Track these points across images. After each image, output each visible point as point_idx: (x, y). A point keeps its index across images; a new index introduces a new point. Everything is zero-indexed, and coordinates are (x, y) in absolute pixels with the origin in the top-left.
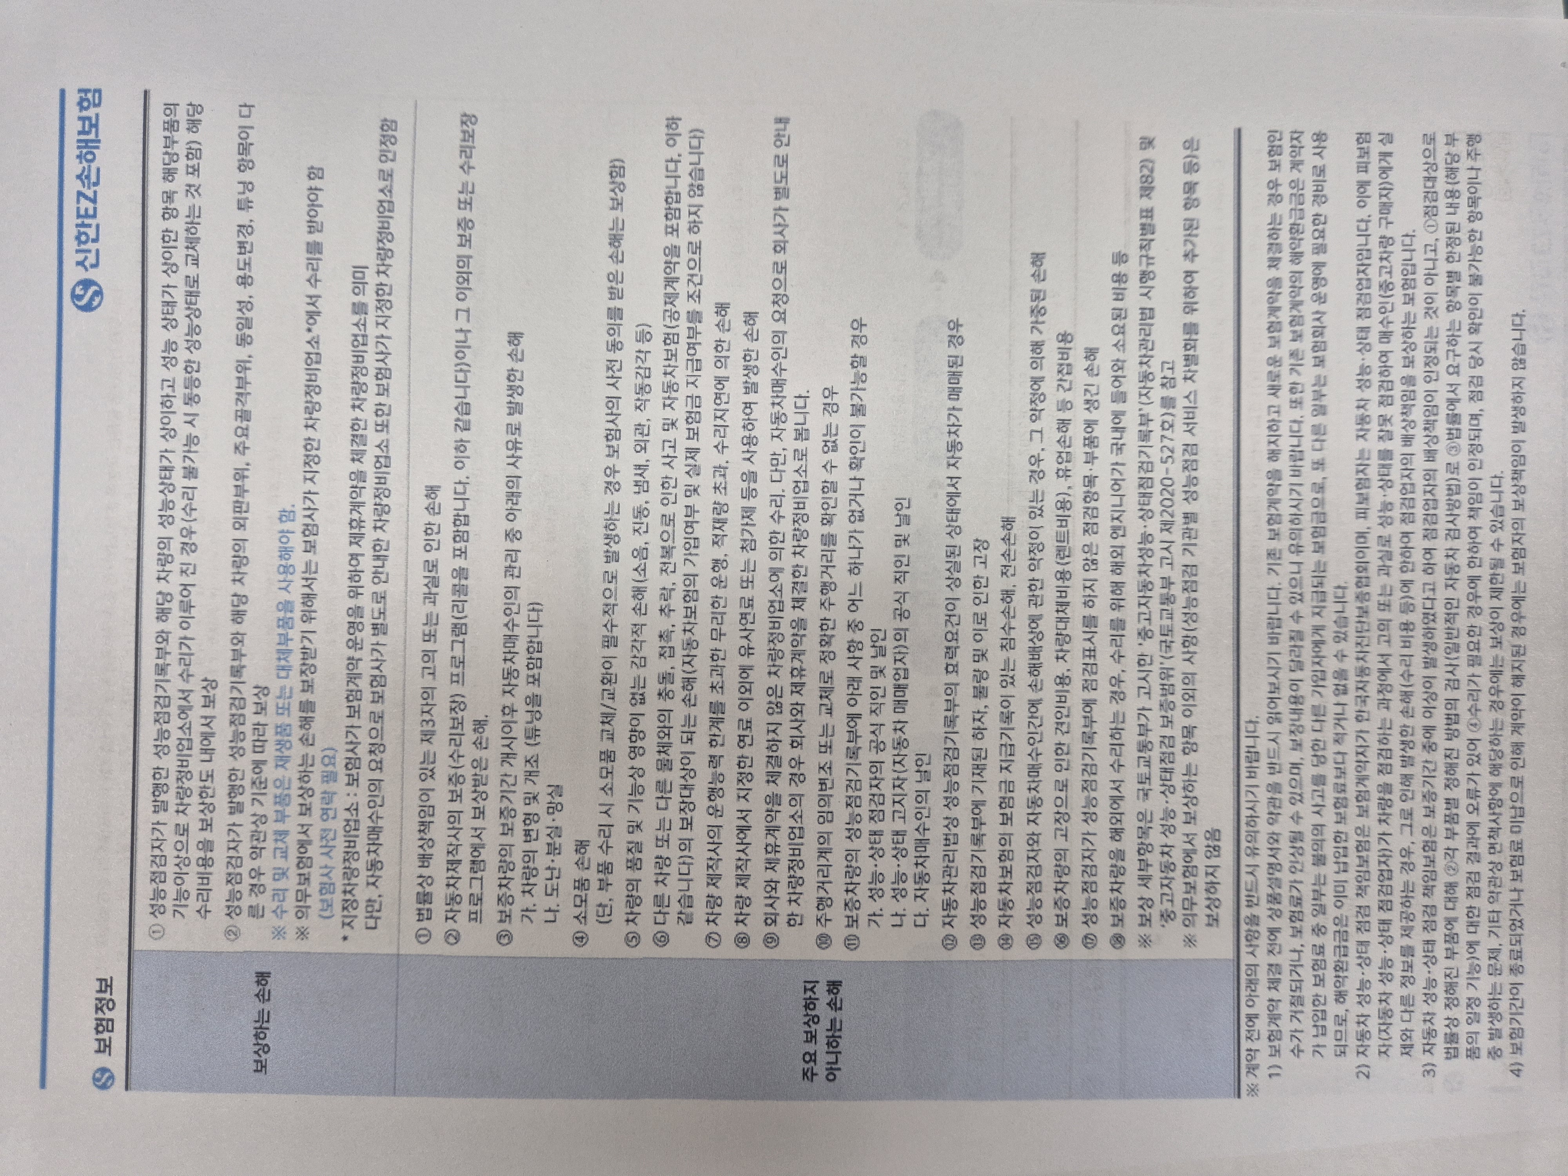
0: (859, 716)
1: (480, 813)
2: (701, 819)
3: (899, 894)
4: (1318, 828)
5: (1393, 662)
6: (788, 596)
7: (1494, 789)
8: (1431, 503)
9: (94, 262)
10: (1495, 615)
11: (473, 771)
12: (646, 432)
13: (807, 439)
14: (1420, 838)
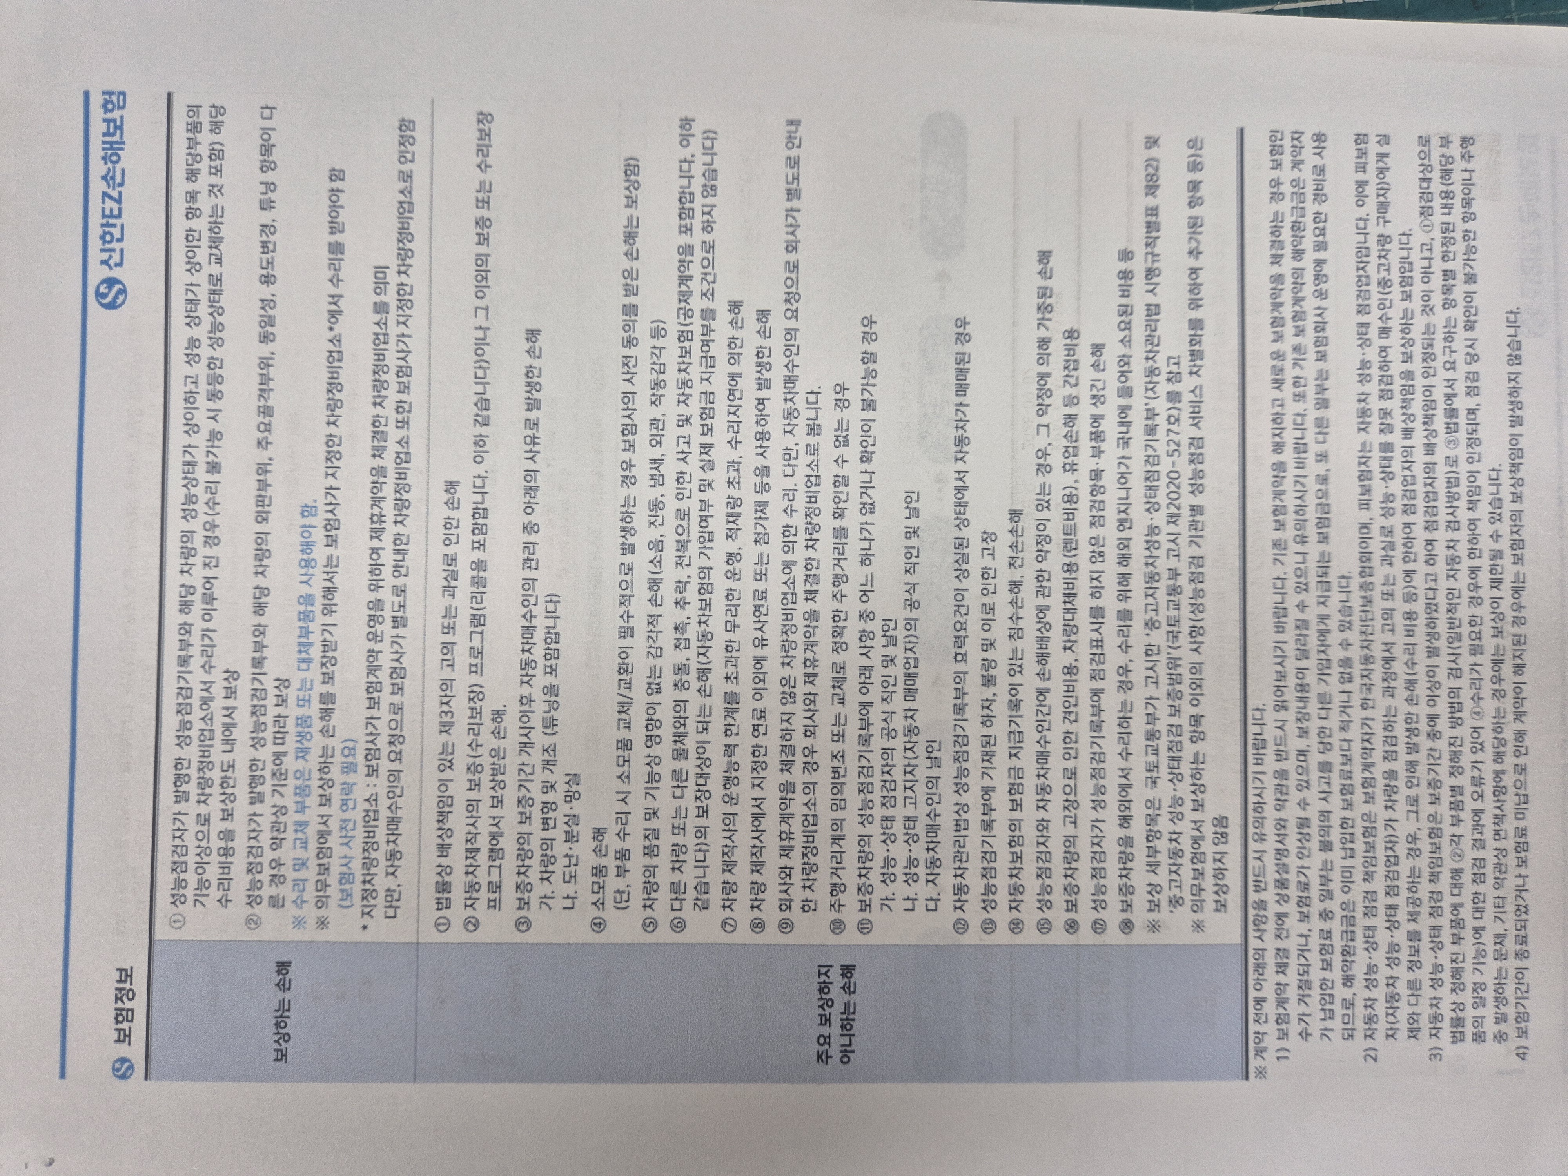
0: (870, 704)
1: (497, 802)
2: (717, 807)
3: (911, 879)
4: (1325, 814)
5: (1397, 651)
6: (800, 588)
7: (1497, 776)
8: (1431, 496)
9: (118, 260)
10: (1495, 605)
11: (492, 760)
12: (661, 427)
13: (818, 434)
14: (1426, 826)
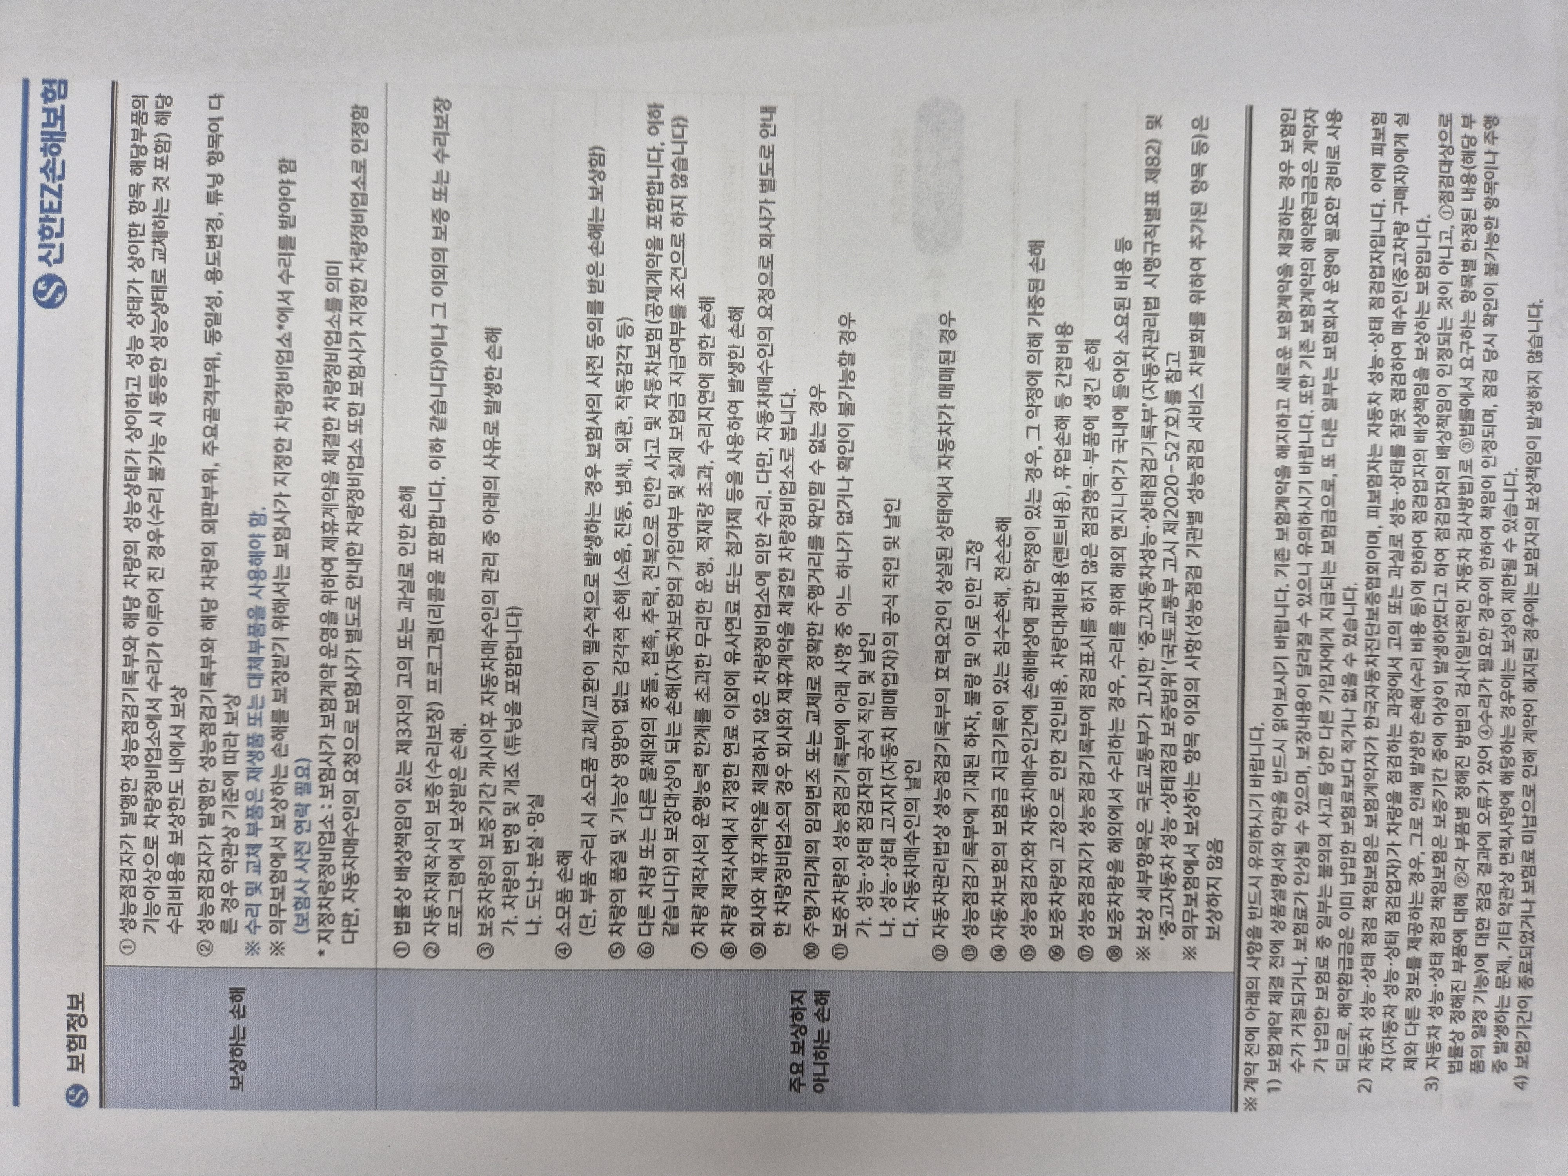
0: (847, 723)
1: (458, 825)
2: (687, 829)
3: (888, 903)
4: (1324, 839)
5: (1404, 666)
6: (774, 600)
7: (1505, 797)
8: (1443, 503)
9: (57, 256)
10: (1507, 618)
11: (451, 781)
12: (628, 430)
13: (793, 439)
14: (1429, 849)
